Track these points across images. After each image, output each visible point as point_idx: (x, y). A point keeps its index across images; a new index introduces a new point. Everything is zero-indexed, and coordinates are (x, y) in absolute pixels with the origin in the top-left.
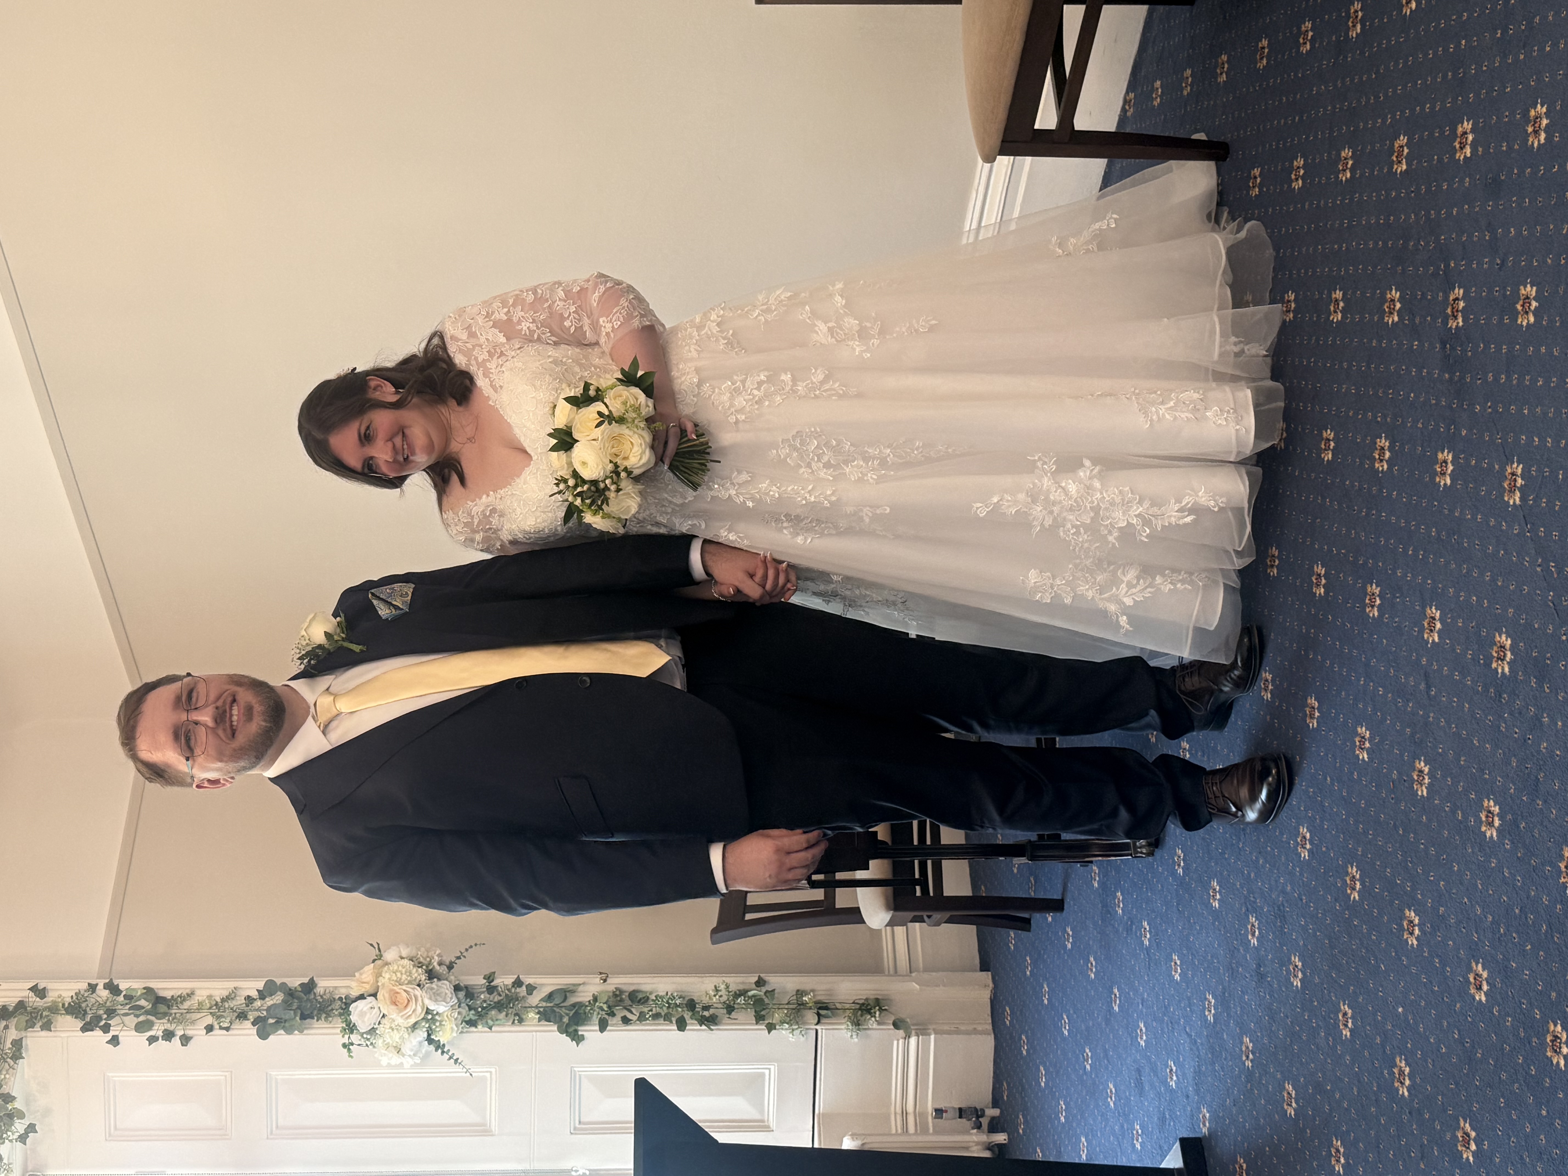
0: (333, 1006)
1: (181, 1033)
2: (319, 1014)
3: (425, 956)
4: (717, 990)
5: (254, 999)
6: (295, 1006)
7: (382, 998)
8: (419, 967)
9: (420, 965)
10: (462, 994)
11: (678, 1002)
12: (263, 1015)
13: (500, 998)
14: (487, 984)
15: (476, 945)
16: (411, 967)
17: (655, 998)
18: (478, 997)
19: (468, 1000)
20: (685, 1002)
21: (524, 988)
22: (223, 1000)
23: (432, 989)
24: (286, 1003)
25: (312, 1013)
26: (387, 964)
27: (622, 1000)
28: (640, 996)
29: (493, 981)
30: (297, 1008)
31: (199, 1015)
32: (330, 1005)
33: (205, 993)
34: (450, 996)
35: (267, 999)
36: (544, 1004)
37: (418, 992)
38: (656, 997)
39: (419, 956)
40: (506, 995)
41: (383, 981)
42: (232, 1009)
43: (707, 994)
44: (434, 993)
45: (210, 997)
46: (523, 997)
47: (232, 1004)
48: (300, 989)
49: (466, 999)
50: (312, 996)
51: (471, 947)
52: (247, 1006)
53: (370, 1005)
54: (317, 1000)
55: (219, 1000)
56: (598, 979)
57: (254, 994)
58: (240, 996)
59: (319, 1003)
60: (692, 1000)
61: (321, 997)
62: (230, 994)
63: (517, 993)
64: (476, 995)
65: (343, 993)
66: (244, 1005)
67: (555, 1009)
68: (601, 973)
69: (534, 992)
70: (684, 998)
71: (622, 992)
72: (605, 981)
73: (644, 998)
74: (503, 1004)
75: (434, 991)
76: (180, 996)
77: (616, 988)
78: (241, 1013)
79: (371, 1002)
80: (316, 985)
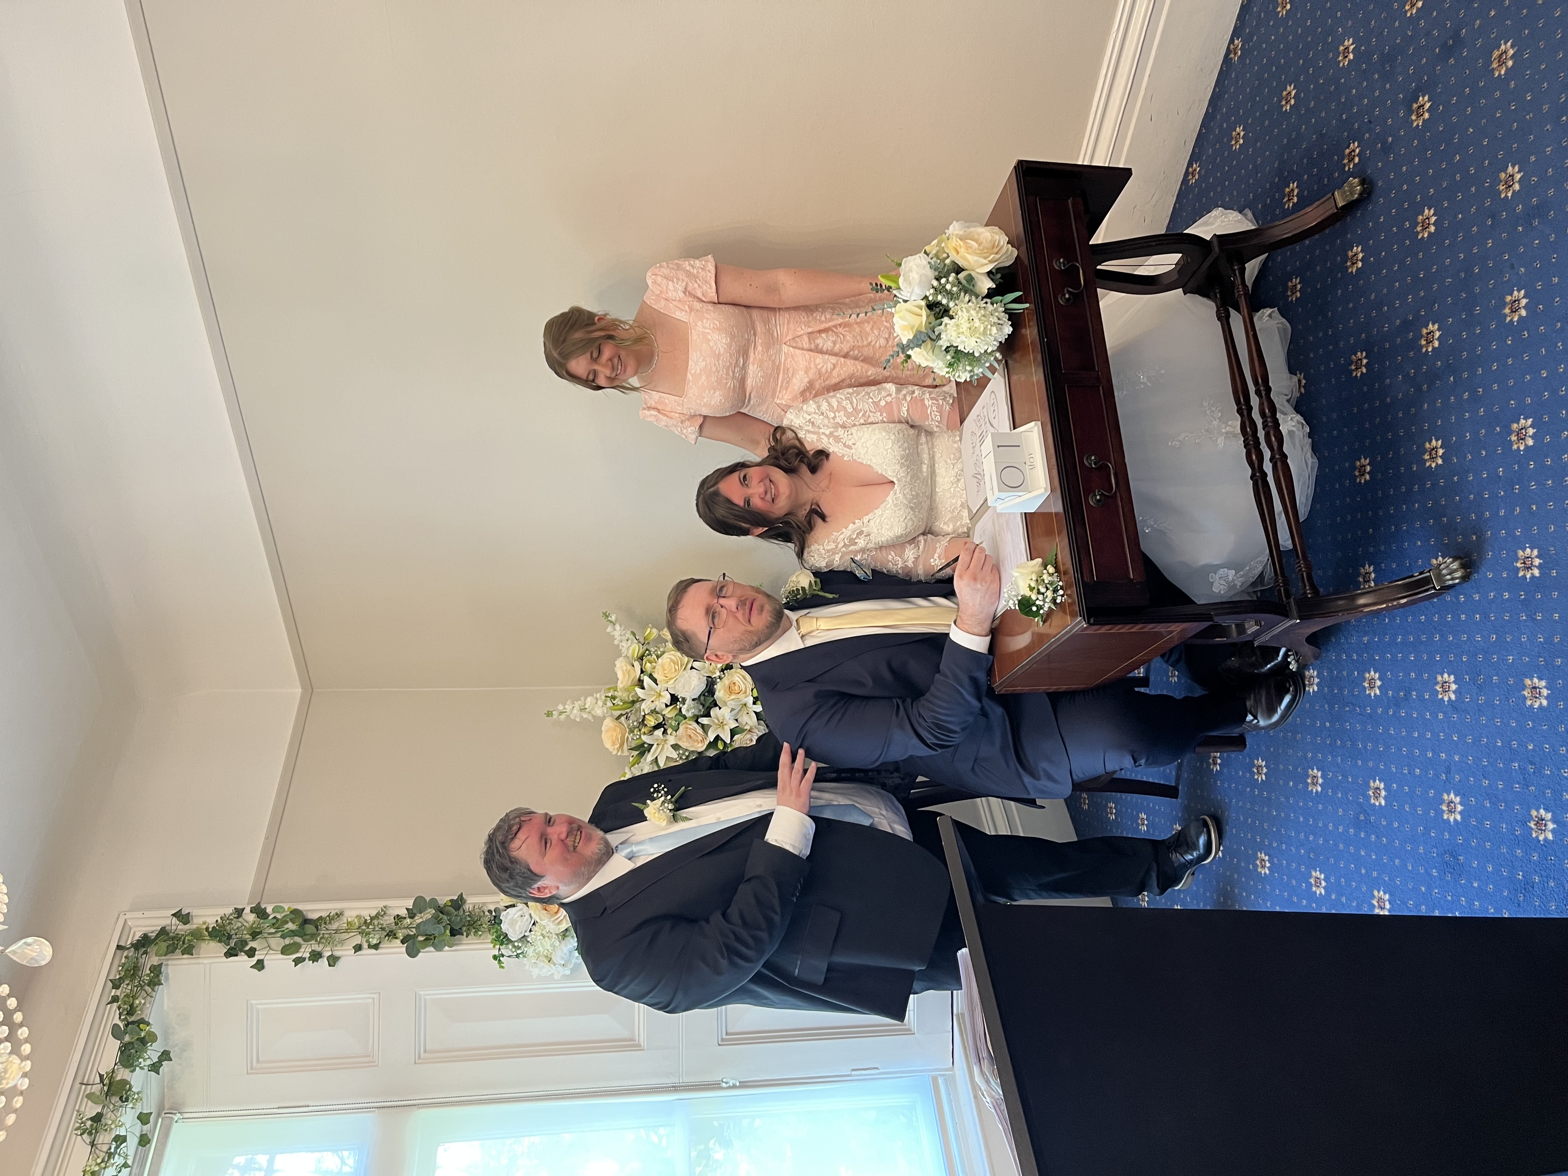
0: (482, 921)
1: (330, 953)
2: (468, 929)
5: (403, 916)
6: (445, 920)
12: (412, 933)
22: (372, 918)
24: (436, 919)
25: (460, 929)
30: (446, 925)
31: (346, 936)
32: (479, 920)
33: (355, 913)
35: (416, 918)
42: (381, 927)
45: (359, 917)
47: (382, 922)
48: (450, 904)
50: (461, 912)
52: (396, 924)
53: (520, 913)
54: (466, 916)
55: (368, 918)
57: (403, 912)
58: (389, 915)
59: (469, 918)
61: (472, 911)
62: (378, 913)
65: (492, 908)
66: (393, 924)
76: (329, 916)
78: (390, 931)
79: (521, 910)
80: (465, 901)
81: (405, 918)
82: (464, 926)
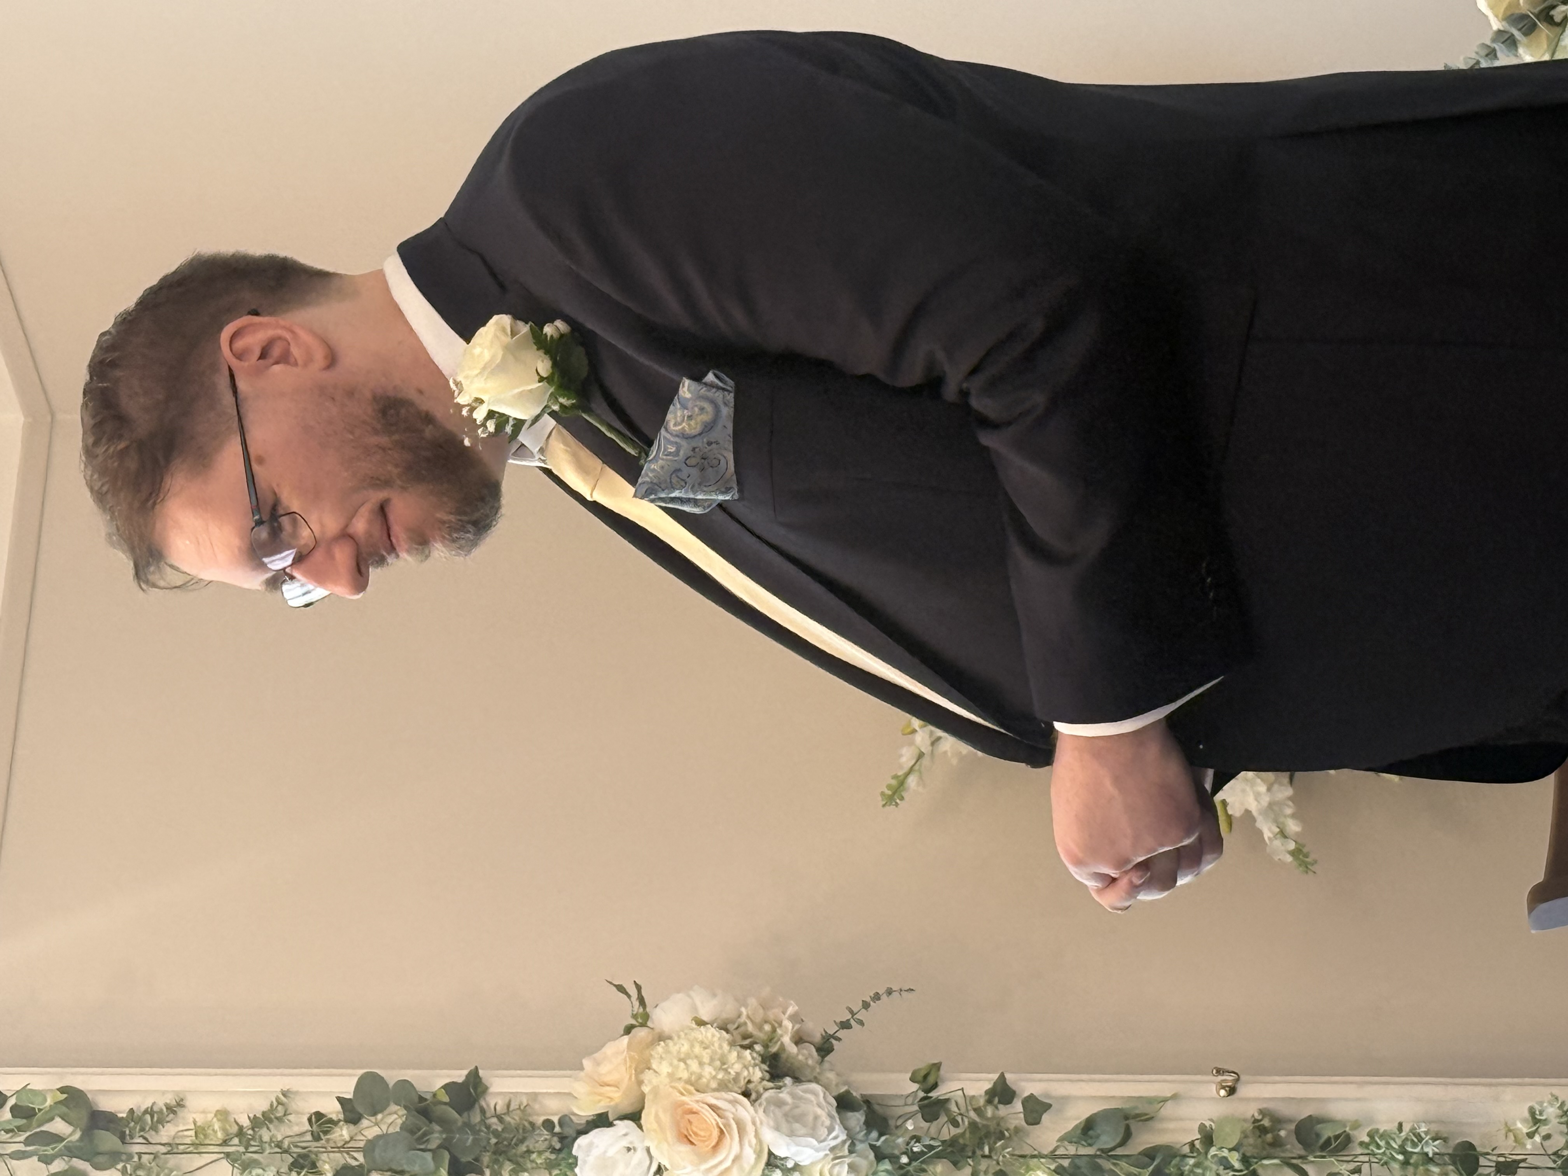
0: (530, 1143)
2: (496, 1161)
3: (758, 1020)
4: (1535, 1119)
5: (331, 1121)
6: (436, 1140)
7: (655, 1126)
8: (745, 1047)
9: (746, 1042)
10: (857, 1118)
11: (1430, 1150)
12: (354, 1163)
13: (955, 1131)
14: (921, 1094)
15: (889, 992)
16: (726, 1047)
17: (1366, 1139)
18: (897, 1127)
19: (874, 1134)
20: (1450, 1151)
21: (1017, 1106)
22: (256, 1123)
23: (780, 1104)
24: (412, 1132)
25: (477, 1159)
26: (662, 1038)
27: (1277, 1143)
28: (1328, 1132)
29: (935, 1086)
30: (440, 1147)
31: (196, 1161)
32: (522, 1141)
33: (214, 1104)
34: (828, 1122)
35: (365, 1123)
36: (1072, 1150)
37: (745, 1110)
38: (1371, 1135)
39: (743, 1019)
40: (973, 1125)
41: (655, 1081)
42: (279, 1145)
43: (1510, 1130)
44: (786, 1115)
45: (223, 1114)
46: (1017, 1130)
47: (280, 1133)
48: (446, 1099)
49: (868, 1133)
50: (476, 1118)
51: (877, 997)
52: (316, 1138)
53: (625, 1143)
54: (488, 1127)
55: (245, 1122)
56: (1214, 1087)
57: (332, 1109)
58: (298, 1113)
59: (496, 1134)
60: (1470, 1146)
61: (500, 1118)
62: (272, 1109)
63: (999, 1120)
64: (892, 1123)
65: (553, 1109)
66: (309, 1137)
67: (1099, 1161)
68: (1220, 1071)
69: (1045, 1117)
70: (1445, 1140)
71: (1278, 1121)
72: (1232, 1091)
73: (1337, 1137)
74: (965, 1145)
75: (787, 1108)
76: (150, 1111)
77: (1261, 1112)
78: (300, 1156)
79: (625, 1135)
80: (486, 1088)
81: (335, 1123)
82: (485, 1149)
